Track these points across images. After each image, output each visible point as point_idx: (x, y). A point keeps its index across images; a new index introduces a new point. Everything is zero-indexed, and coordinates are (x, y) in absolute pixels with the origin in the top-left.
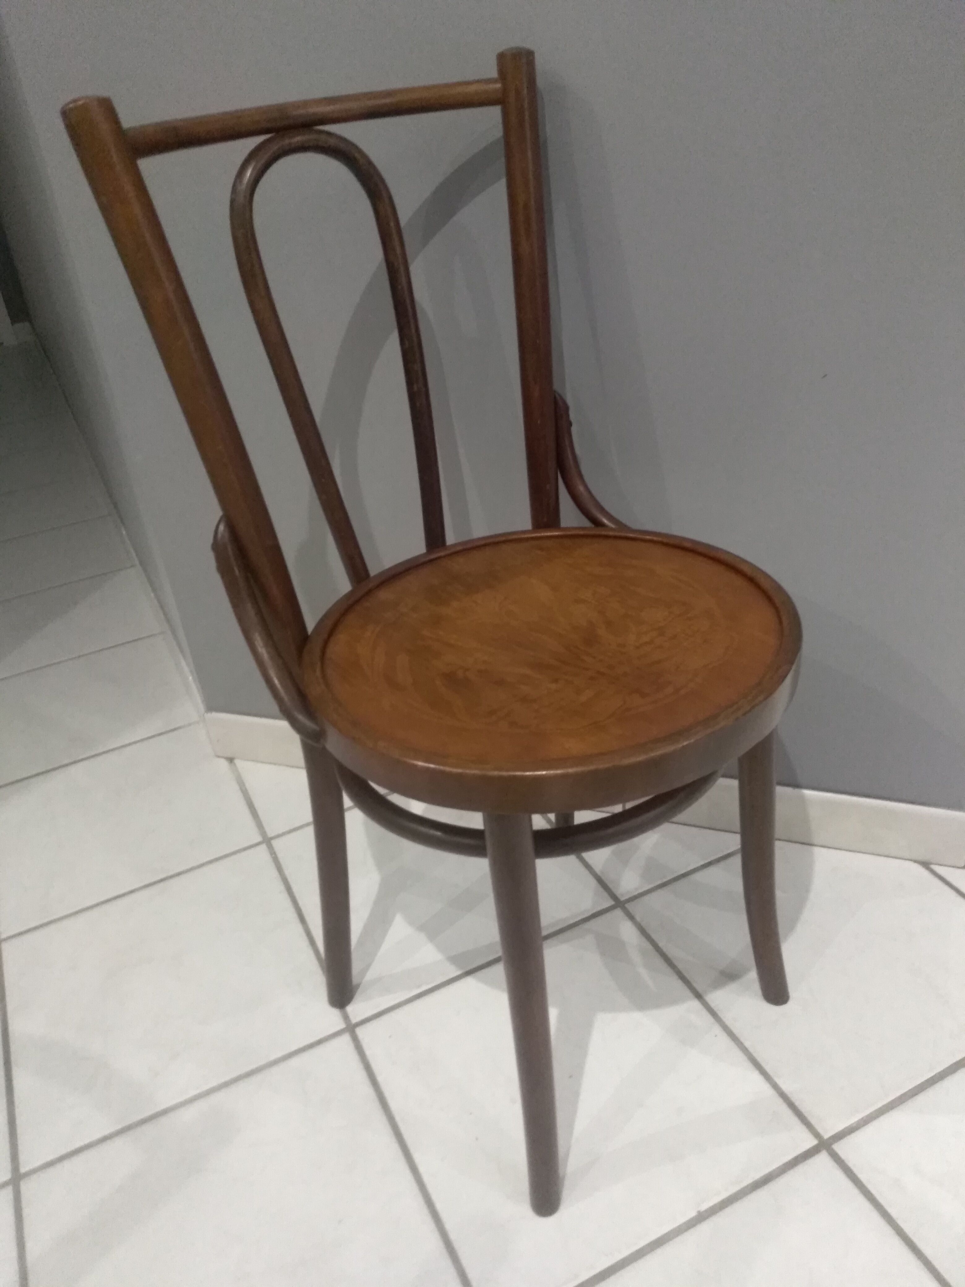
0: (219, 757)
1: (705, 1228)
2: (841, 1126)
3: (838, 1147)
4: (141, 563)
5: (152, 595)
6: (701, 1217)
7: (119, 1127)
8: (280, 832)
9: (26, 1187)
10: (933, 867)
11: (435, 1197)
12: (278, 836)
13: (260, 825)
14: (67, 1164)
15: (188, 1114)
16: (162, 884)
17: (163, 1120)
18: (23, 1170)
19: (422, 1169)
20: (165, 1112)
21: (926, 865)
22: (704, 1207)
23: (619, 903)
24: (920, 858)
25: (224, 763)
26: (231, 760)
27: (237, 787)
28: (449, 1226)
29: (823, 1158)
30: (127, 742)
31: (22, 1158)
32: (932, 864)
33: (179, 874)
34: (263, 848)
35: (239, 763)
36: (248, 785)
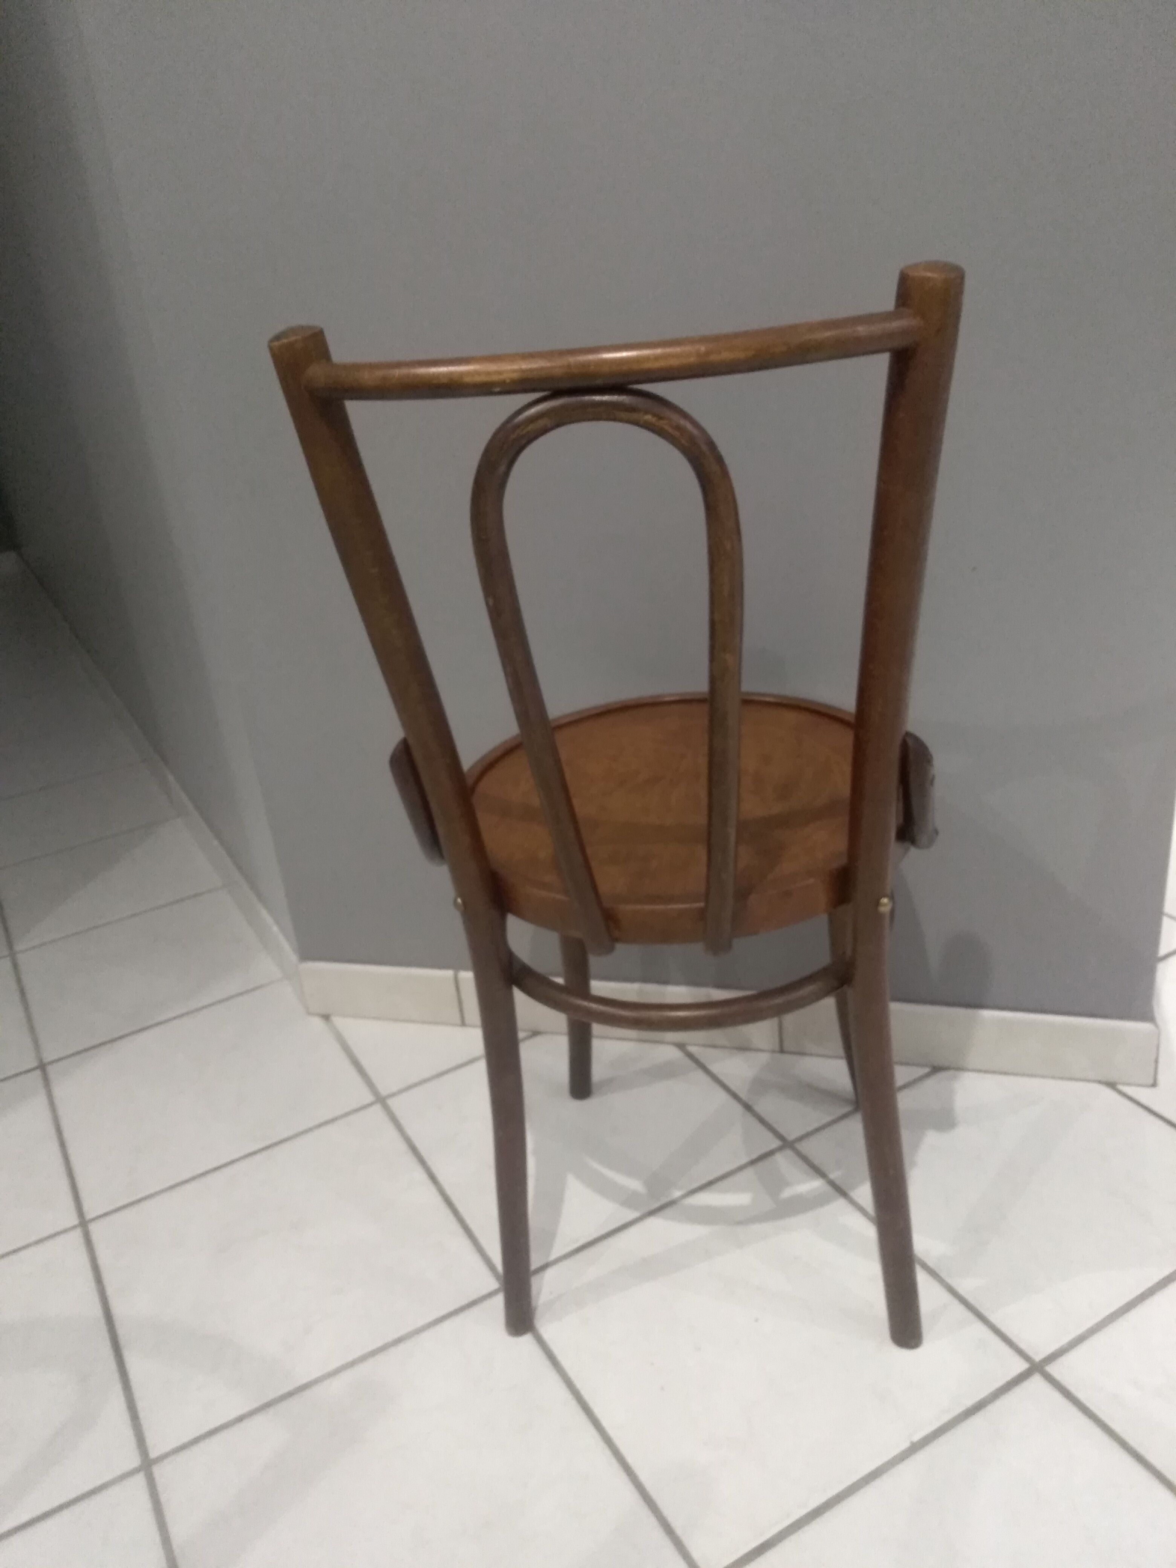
0: (309, 1013)
1: (921, 1457)
2: (1052, 1348)
3: (1053, 1369)
5: (216, 842)
6: (915, 1448)
8: (395, 1090)
9: (157, 1470)
10: (1120, 1087)
12: (393, 1095)
13: (370, 1084)
15: (336, 1386)
16: (266, 1153)
17: (307, 1393)
18: (153, 1454)
19: (605, 1423)
21: (1111, 1085)
22: (916, 1438)
23: (787, 1144)
24: (1104, 1079)
25: (317, 1023)
26: (326, 1017)
27: (337, 1047)
28: (644, 1477)
29: (1037, 1381)
30: (200, 1005)
31: (149, 1441)
32: (1118, 1084)
33: (284, 1140)
34: (377, 1108)
35: (338, 1021)
36: (351, 1043)
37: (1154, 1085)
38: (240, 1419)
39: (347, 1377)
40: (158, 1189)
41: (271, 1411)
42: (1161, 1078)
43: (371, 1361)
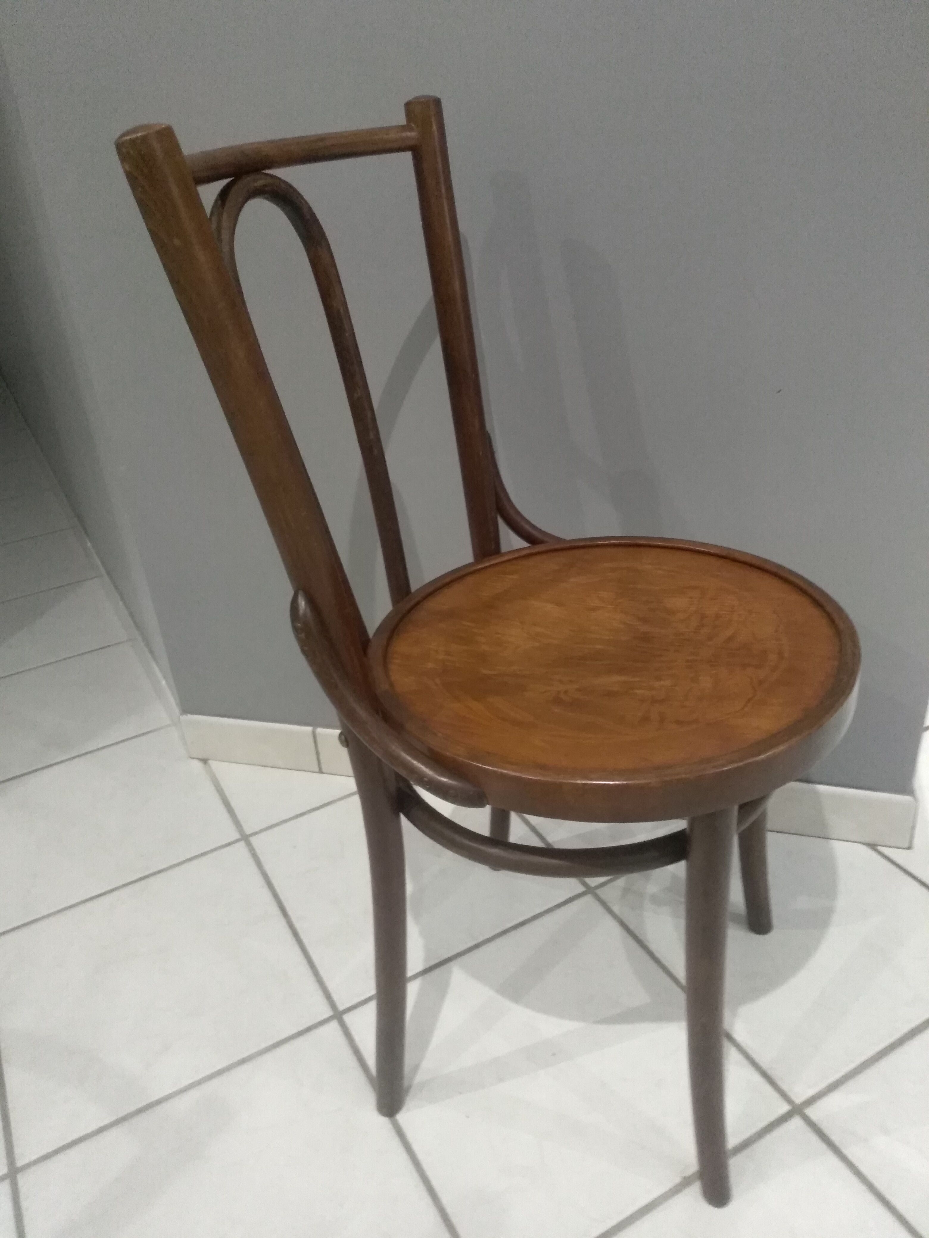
0: (192, 758)
2: (810, 1092)
3: (810, 1112)
4: (108, 573)
5: (121, 603)
7: (114, 1118)
8: (257, 830)
9: (24, 1181)
10: (880, 848)
11: (430, 1174)
12: (256, 833)
13: (237, 823)
14: (61, 1157)
16: (143, 882)
17: (158, 1109)
18: (19, 1164)
19: (416, 1147)
20: (159, 1102)
21: (873, 846)
23: (589, 890)
24: (867, 840)
25: (197, 765)
26: (205, 761)
27: (212, 788)
28: (445, 1200)
29: (796, 1122)
30: (100, 746)
31: (17, 1151)
32: (877, 845)
33: (159, 872)
34: (242, 844)
35: (214, 764)
36: (223, 785)
37: (909, 848)
38: (99, 1131)
39: (194, 1094)
40: (45, 913)
41: (126, 1125)
42: (917, 842)
43: (215, 1082)
